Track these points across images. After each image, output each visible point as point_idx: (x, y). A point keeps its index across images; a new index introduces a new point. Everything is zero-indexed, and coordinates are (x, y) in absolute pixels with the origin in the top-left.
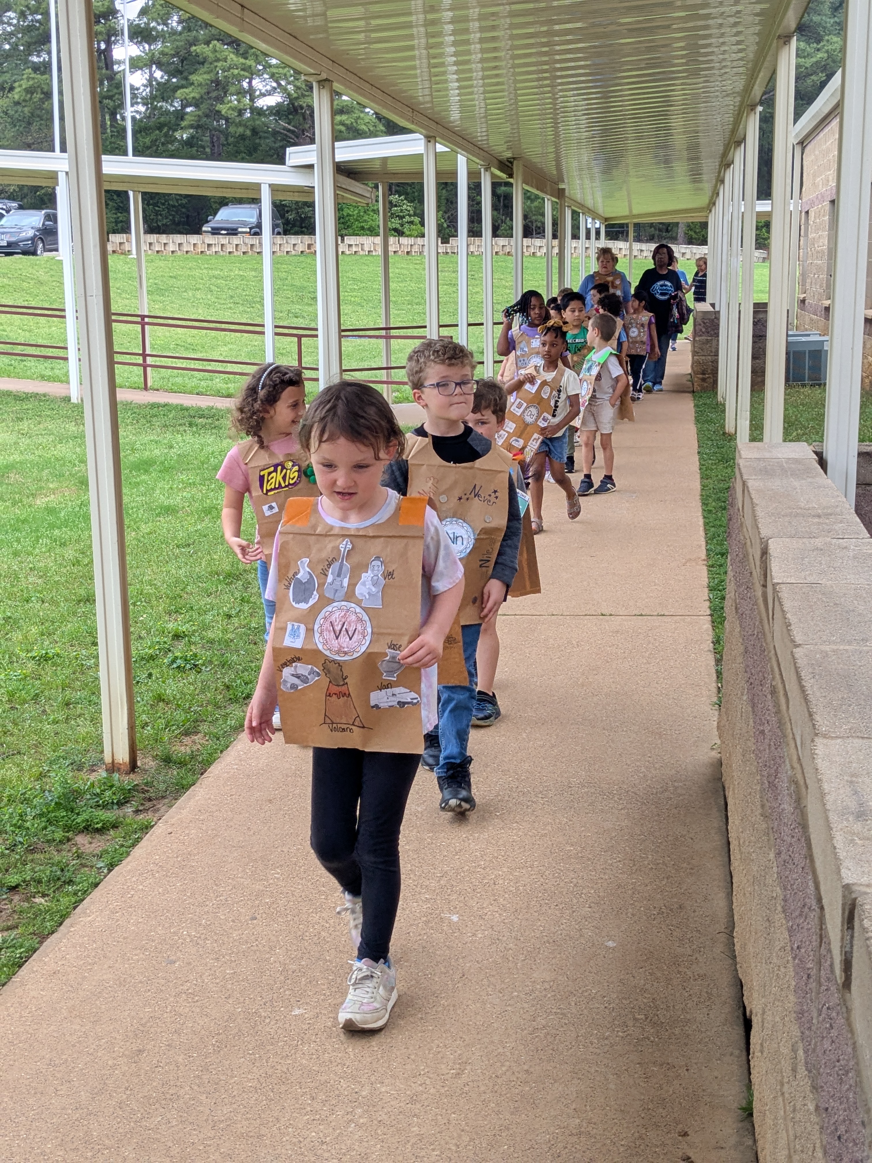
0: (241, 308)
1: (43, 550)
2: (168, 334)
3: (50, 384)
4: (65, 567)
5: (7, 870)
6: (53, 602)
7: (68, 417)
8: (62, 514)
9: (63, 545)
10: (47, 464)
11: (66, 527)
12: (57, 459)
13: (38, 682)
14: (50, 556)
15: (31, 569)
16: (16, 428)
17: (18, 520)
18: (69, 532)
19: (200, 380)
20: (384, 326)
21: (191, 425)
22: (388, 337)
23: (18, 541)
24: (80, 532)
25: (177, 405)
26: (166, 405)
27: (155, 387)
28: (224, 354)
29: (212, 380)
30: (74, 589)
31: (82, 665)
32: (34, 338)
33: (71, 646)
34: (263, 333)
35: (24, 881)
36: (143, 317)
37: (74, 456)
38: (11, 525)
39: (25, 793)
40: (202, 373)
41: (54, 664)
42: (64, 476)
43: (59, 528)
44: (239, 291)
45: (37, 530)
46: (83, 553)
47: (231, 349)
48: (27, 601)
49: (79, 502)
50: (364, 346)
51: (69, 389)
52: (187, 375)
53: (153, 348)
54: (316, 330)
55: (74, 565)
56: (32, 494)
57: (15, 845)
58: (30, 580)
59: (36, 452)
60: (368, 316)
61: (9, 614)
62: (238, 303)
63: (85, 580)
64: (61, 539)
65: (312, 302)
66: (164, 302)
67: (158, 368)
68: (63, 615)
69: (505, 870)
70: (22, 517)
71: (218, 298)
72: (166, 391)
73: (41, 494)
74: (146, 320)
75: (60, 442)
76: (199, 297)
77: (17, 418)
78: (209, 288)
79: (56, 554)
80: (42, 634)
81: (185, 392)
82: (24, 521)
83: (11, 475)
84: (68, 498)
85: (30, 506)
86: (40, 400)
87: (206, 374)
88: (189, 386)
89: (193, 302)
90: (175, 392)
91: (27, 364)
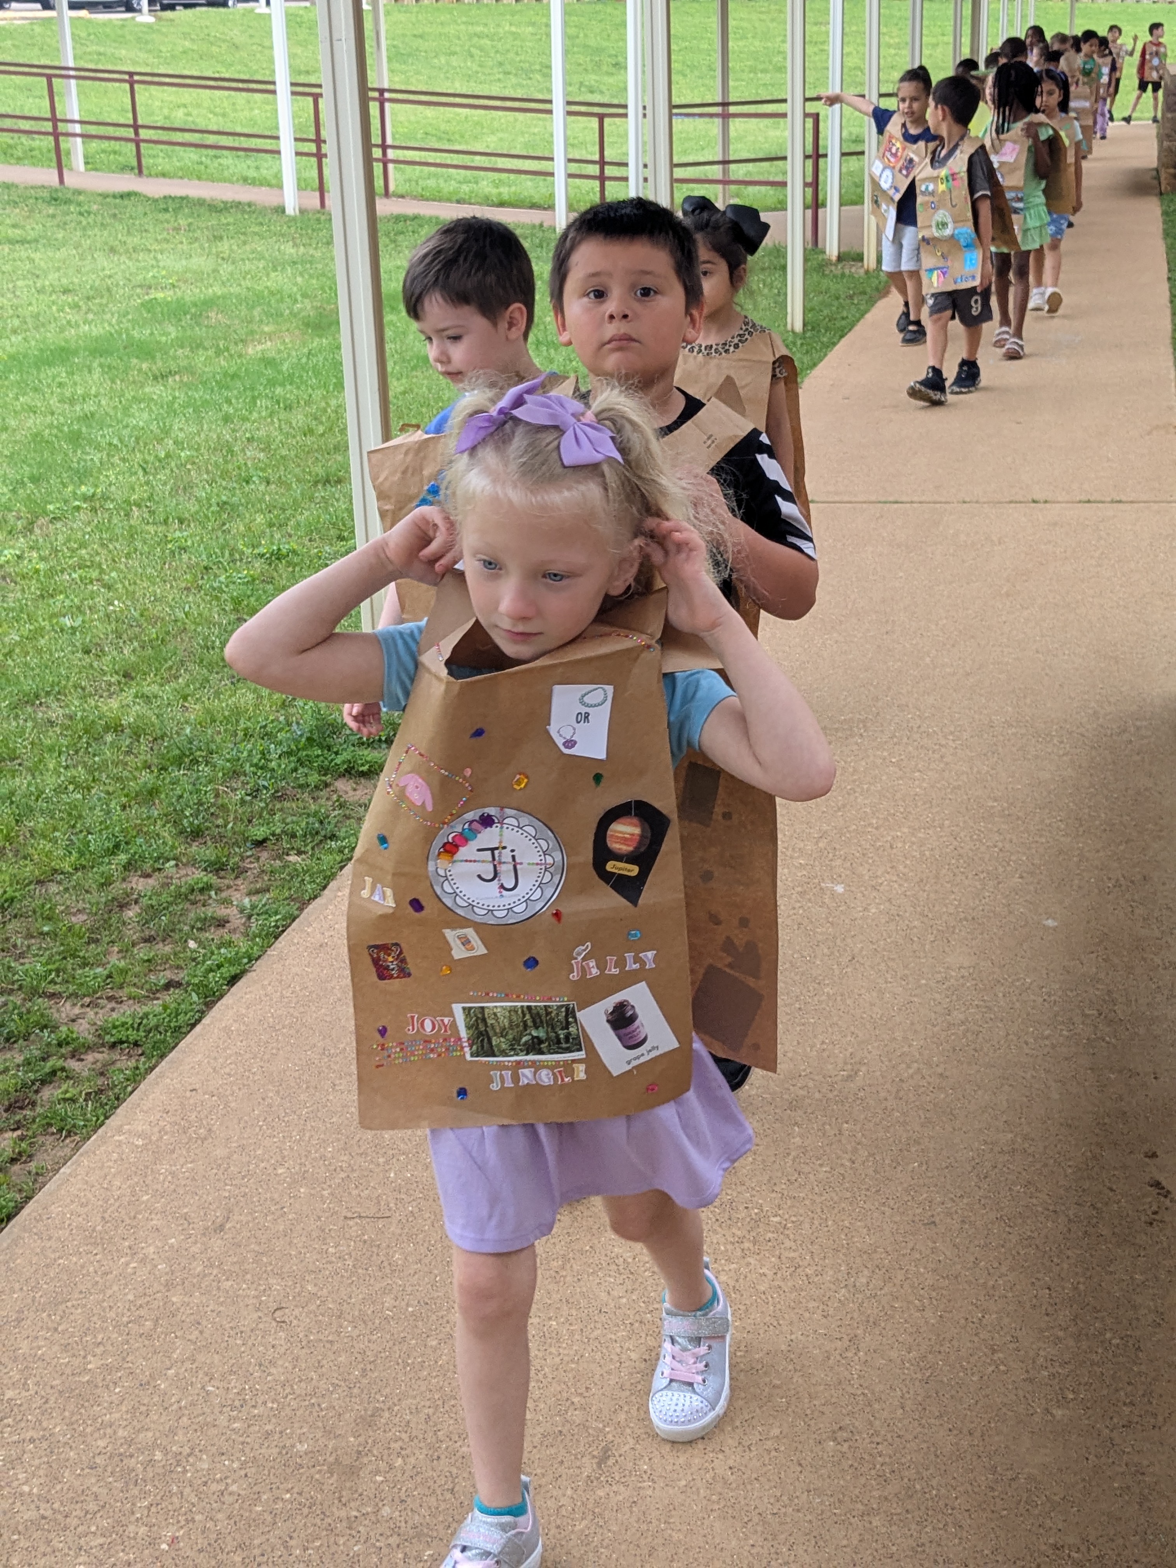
1: (264, 414)
3: (256, 189)
4: (294, 437)
5: (250, 821)
6: (280, 482)
7: (283, 235)
8: (285, 368)
9: (288, 408)
10: (258, 299)
11: (291, 384)
12: (272, 293)
13: (271, 586)
14: (273, 422)
15: (248, 439)
16: (214, 250)
17: (226, 374)
18: (294, 391)
19: (460, 182)
20: (721, 101)
22: (725, 116)
23: (228, 401)
24: (310, 391)
25: (431, 218)
26: (415, 218)
27: (399, 193)
28: (492, 145)
29: (477, 183)
30: (308, 465)
33: (309, 538)
34: (549, 111)
35: (273, 835)
36: (382, 91)
37: (295, 289)
38: (216, 382)
39: (265, 726)
40: (462, 172)
41: (289, 561)
42: (282, 315)
43: (283, 385)
44: (511, 55)
45: (252, 389)
46: (316, 419)
47: (501, 138)
48: (247, 482)
49: (306, 350)
51: (282, 195)
52: (443, 173)
53: (394, 138)
54: (626, 106)
55: (305, 435)
56: (242, 341)
57: (258, 790)
58: (248, 453)
59: (243, 283)
61: (224, 498)
62: (509, 73)
63: (323, 455)
64: (285, 400)
65: (614, 70)
66: (406, 72)
67: (402, 166)
68: (295, 501)
69: (906, 830)
70: (231, 371)
71: (480, 66)
72: (415, 198)
73: (253, 341)
74: (387, 95)
75: (275, 269)
76: (455, 64)
77: (214, 236)
78: (469, 52)
79: (280, 420)
80: (271, 525)
81: (440, 200)
82: (234, 376)
83: (212, 314)
84: (290, 346)
85: (240, 356)
86: (244, 212)
87: (469, 173)
88: (445, 190)
89: (447, 72)
90: (427, 200)
91: (223, 161)
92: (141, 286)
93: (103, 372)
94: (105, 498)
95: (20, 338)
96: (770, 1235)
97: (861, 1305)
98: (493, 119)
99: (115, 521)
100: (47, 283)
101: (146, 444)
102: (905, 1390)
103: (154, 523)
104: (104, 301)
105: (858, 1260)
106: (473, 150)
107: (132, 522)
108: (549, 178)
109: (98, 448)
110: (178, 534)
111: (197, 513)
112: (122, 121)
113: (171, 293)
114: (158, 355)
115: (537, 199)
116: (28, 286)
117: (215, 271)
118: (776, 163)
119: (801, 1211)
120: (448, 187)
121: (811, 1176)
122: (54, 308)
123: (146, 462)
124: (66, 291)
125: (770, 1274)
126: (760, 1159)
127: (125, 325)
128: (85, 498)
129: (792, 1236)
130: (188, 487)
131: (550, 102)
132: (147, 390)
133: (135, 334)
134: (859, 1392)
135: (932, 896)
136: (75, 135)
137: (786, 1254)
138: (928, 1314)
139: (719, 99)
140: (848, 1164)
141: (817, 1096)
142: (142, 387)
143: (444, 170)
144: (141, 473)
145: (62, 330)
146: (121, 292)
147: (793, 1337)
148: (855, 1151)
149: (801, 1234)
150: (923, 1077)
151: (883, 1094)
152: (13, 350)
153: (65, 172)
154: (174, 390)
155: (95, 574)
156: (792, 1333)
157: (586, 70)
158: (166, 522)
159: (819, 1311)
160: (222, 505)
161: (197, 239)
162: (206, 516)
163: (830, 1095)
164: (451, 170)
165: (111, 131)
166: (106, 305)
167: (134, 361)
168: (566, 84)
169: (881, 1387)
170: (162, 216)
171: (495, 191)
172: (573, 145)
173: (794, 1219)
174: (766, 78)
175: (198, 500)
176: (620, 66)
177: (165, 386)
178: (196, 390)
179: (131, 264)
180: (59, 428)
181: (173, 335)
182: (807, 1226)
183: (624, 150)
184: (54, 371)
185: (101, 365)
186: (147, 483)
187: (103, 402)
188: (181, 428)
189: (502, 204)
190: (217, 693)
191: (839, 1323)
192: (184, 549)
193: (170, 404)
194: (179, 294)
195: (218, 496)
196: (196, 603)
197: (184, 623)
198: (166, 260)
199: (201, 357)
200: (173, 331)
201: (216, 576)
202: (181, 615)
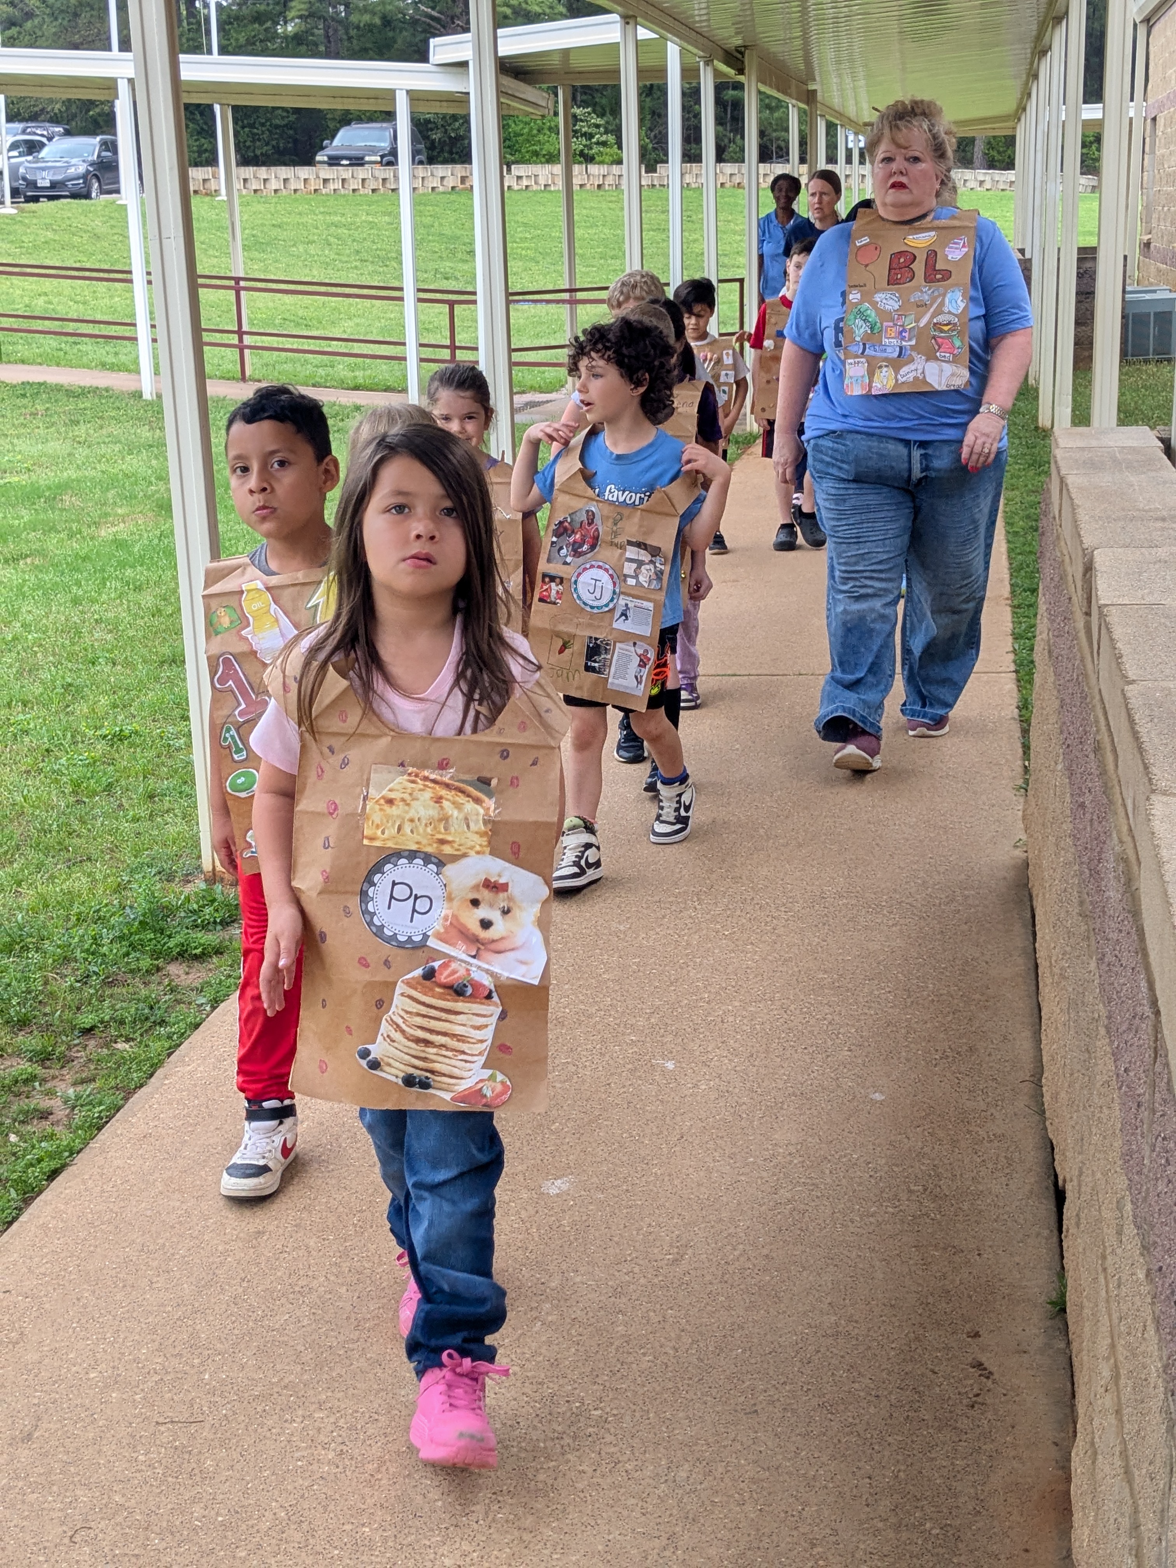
0: (371, 268)
1: (113, 595)
2: (271, 304)
3: (114, 375)
4: (142, 618)
5: (78, 1009)
6: (127, 663)
7: (140, 419)
8: (136, 550)
9: (138, 589)
10: (113, 482)
11: (141, 565)
12: (126, 476)
13: (112, 768)
14: (122, 604)
15: (96, 620)
16: (71, 434)
17: (77, 556)
18: (145, 573)
19: (316, 366)
20: (567, 287)
22: (573, 302)
23: (78, 584)
24: (160, 572)
27: (256, 377)
28: (349, 331)
29: (332, 367)
30: (155, 647)
31: (169, 745)
32: (90, 312)
33: (154, 721)
34: (401, 299)
35: (102, 1022)
36: (237, 280)
37: (150, 471)
38: (67, 564)
39: (99, 911)
41: (132, 745)
42: (136, 497)
43: (133, 567)
44: (367, 244)
45: (103, 570)
46: (165, 600)
47: (357, 325)
48: (93, 663)
49: (158, 533)
50: (540, 317)
51: (140, 381)
52: (299, 360)
53: (251, 323)
54: (474, 293)
55: (153, 616)
56: (95, 522)
57: (88, 976)
58: (96, 635)
59: (98, 466)
60: (545, 276)
61: (69, 680)
62: (366, 261)
63: (171, 635)
64: (135, 580)
65: (465, 257)
66: (265, 260)
67: (258, 351)
68: (141, 681)
69: (737, 1004)
70: (83, 553)
71: (338, 254)
73: (106, 523)
74: (243, 284)
75: (130, 453)
76: (313, 252)
77: (70, 420)
78: (327, 240)
79: (129, 601)
80: (115, 706)
82: (86, 558)
83: (66, 498)
84: (142, 527)
85: (92, 538)
86: (101, 397)
87: (325, 357)
88: (302, 375)
89: (306, 260)
91: (83, 348)
97: (680, 1500)
98: (350, 305)
105: (679, 1453)
106: (331, 335)
108: (401, 362)
110: (21, 717)
111: (41, 695)
113: (26, 477)
114: (10, 538)
115: (390, 382)
117: (71, 454)
119: (623, 1404)
121: (634, 1366)
125: (589, 1470)
126: (582, 1349)
129: (612, 1430)
130: (34, 670)
131: (401, 289)
135: (762, 1071)
137: (606, 1449)
138: (748, 1508)
140: (671, 1352)
141: (643, 1281)
148: (679, 1337)
150: (749, 1259)
151: (708, 1278)
154: (24, 572)
157: (441, 258)
158: (9, 705)
159: (639, 1508)
160: (67, 687)
161: (53, 424)
162: (51, 699)
163: (656, 1281)
168: (417, 271)
170: (20, 402)
171: (350, 375)
172: (424, 331)
173: (615, 1411)
175: (43, 682)
176: (470, 253)
177: (14, 569)
178: (47, 572)
181: (26, 519)
183: (474, 336)
188: (29, 610)
189: (356, 388)
190: (52, 877)
191: (658, 1520)
192: (26, 732)
193: (20, 587)
194: (34, 477)
195: (63, 678)
196: (35, 787)
197: (22, 807)
198: (22, 445)
199: (52, 541)
200: (26, 515)
201: (57, 758)
202: (19, 799)
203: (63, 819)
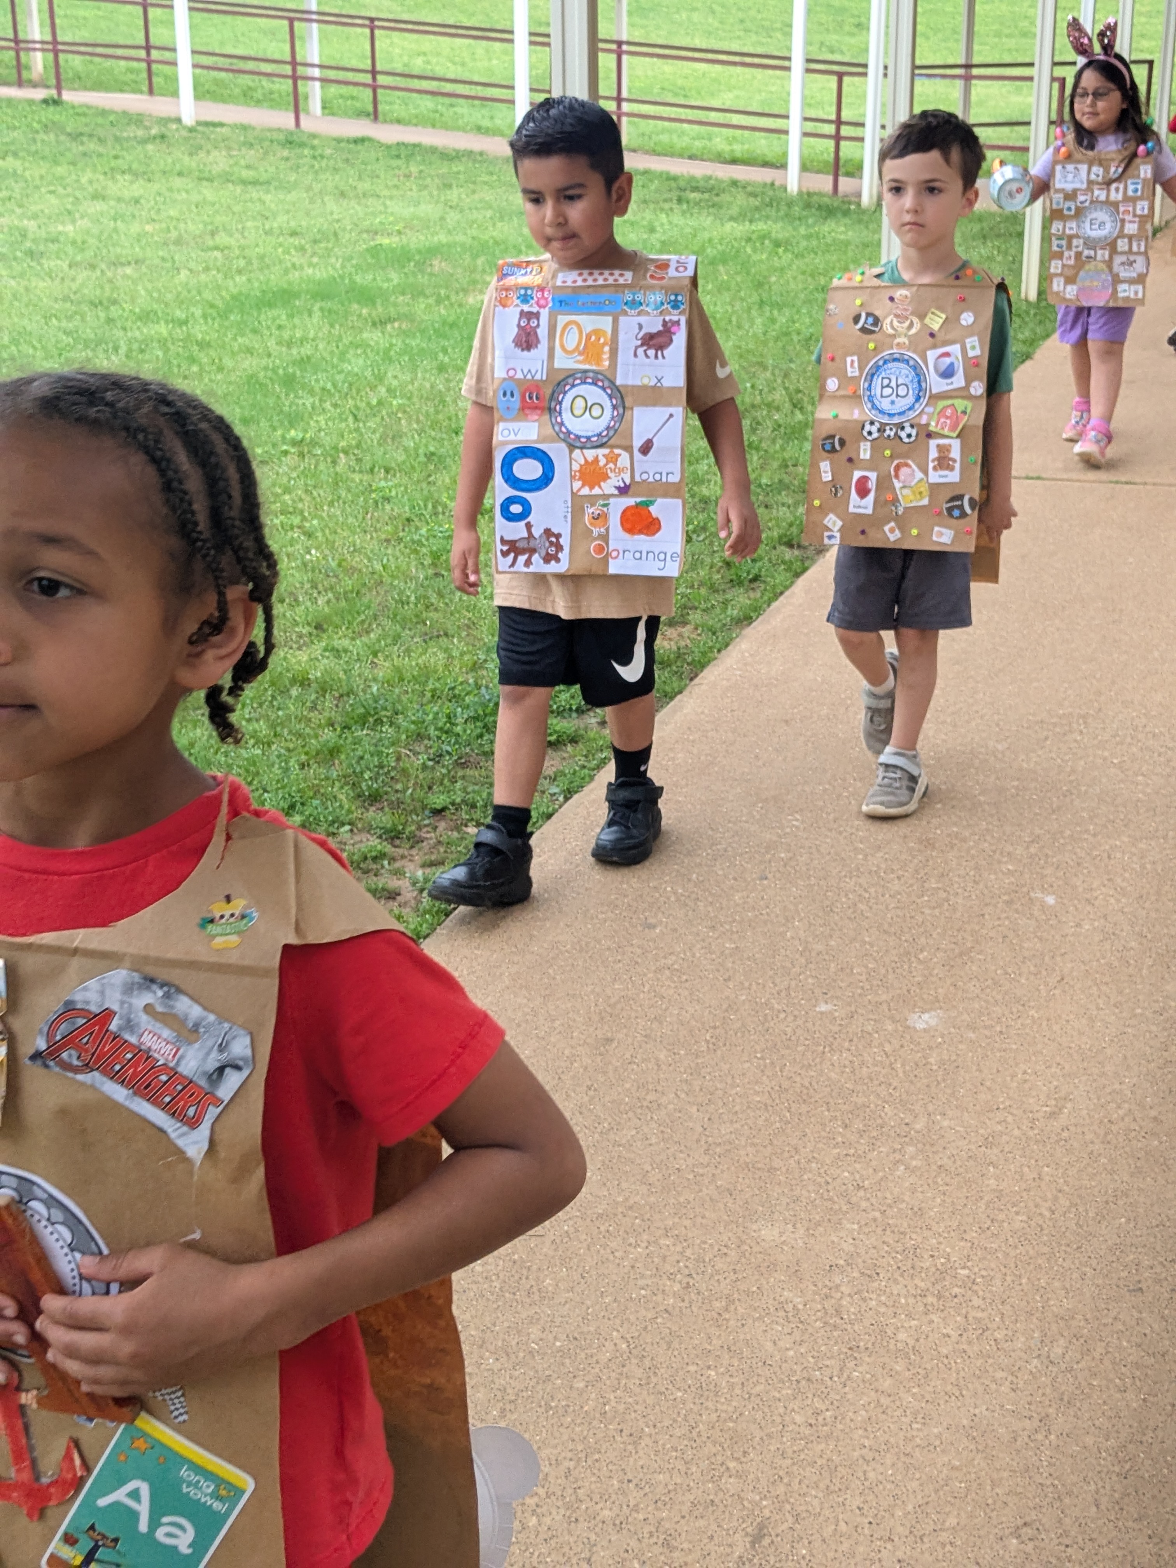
3: (489, 139)
5: (430, 788)
10: (484, 248)
12: (496, 243)
16: (443, 198)
17: (444, 323)
20: (964, 62)
21: (680, 200)
22: (967, 77)
23: (445, 351)
25: (661, 173)
26: (644, 172)
27: (632, 147)
28: (729, 101)
29: (710, 138)
32: (468, 73)
34: (788, 69)
35: (453, 804)
36: (620, 43)
38: (434, 330)
39: (454, 688)
40: (696, 127)
44: (753, 13)
53: (629, 91)
54: (866, 65)
56: (463, 290)
57: (441, 756)
59: (468, 232)
61: (432, 449)
62: (749, 31)
65: (855, 30)
66: (645, 26)
67: (636, 120)
70: (451, 319)
71: (722, 23)
72: (647, 152)
73: (474, 290)
74: (625, 47)
75: (502, 218)
76: (696, 20)
77: (444, 184)
78: (711, 8)
81: (672, 155)
82: (452, 325)
83: (435, 262)
85: (460, 305)
86: (475, 161)
87: (702, 128)
88: (678, 146)
89: (687, 27)
90: (659, 155)
91: (459, 110)
92: (367, 231)
93: (323, 316)
94: (314, 443)
95: (244, 278)
96: (956, 1290)
97: (1054, 1379)
99: (322, 467)
100: (275, 225)
101: (358, 391)
102: (1100, 1484)
103: (361, 472)
104: (330, 245)
105: (1054, 1327)
106: (709, 105)
107: (338, 469)
108: (783, 136)
109: (312, 392)
110: (383, 484)
111: (404, 462)
112: (361, 66)
113: (397, 239)
114: (379, 301)
115: (770, 157)
116: (257, 228)
117: (442, 219)
118: (1016, 128)
119: (993, 1265)
120: (680, 143)
121: (1006, 1225)
122: (280, 250)
123: (358, 409)
124: (294, 234)
125: (955, 1335)
126: (948, 1200)
127: (349, 269)
128: (294, 443)
129: (981, 1293)
130: (397, 436)
131: (789, 59)
132: (365, 335)
133: (358, 279)
134: (1048, 1483)
136: (313, 79)
137: (973, 1314)
138: (1130, 1395)
139: (961, 61)
140: (1047, 1214)
141: (1016, 1132)
142: (361, 331)
143: (678, 125)
144: (351, 419)
145: (286, 271)
146: (347, 236)
147: (977, 1411)
148: (1056, 1198)
149: (991, 1292)
150: (1135, 1120)
151: (1089, 1136)
152: (235, 291)
153: (302, 116)
154: (391, 336)
155: (296, 520)
156: (976, 1407)
157: (828, 30)
158: (372, 470)
159: (1008, 1383)
160: (430, 456)
161: (426, 187)
162: (413, 467)
163: (1031, 1134)
164: (685, 125)
165: (350, 76)
166: (332, 249)
167: (355, 306)
168: (808, 43)
169: (1074, 1478)
170: (395, 163)
171: (727, 148)
172: (809, 105)
173: (984, 1273)
174: (1011, 43)
175: (406, 450)
176: (862, 27)
177: (383, 332)
178: (414, 337)
179: (358, 208)
180: (274, 370)
181: (395, 282)
182: (999, 1283)
183: (861, 111)
184: (275, 312)
185: (321, 309)
186: (357, 430)
187: (321, 346)
188: (395, 375)
189: (734, 161)
190: (408, 651)
191: (1029, 1399)
192: (388, 499)
193: (387, 351)
194: (405, 240)
195: (426, 446)
196: (395, 556)
197: (381, 576)
198: (395, 207)
199: (421, 305)
200: (395, 277)
201: (417, 528)
202: (378, 567)
203: (421, 591)
